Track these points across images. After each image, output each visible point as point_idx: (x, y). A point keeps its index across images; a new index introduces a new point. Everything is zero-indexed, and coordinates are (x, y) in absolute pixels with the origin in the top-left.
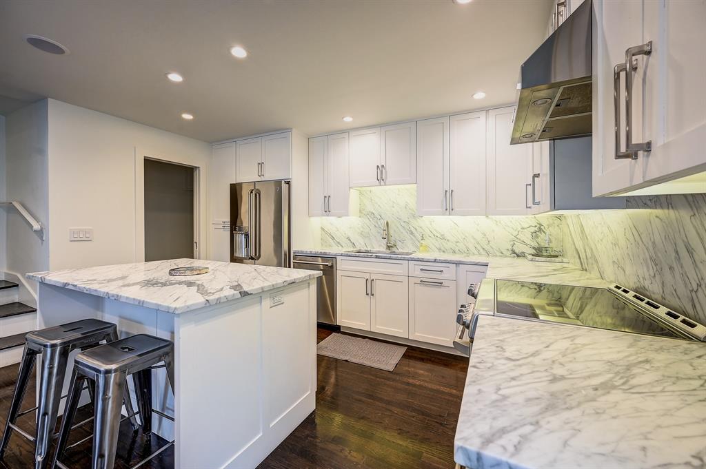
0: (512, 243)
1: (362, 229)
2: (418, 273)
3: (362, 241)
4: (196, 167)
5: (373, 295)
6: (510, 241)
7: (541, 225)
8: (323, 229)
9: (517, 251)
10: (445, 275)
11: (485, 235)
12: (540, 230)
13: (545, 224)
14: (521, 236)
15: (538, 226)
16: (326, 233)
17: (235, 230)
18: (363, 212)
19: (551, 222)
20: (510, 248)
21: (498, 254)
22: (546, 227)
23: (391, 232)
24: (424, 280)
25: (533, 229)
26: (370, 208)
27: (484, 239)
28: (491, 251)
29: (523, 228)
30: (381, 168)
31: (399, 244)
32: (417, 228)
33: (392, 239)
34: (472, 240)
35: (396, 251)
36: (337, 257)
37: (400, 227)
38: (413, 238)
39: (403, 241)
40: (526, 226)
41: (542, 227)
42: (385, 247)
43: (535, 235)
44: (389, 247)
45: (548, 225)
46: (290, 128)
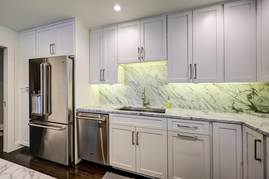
0: (233, 102)
1: (126, 93)
2: (175, 128)
3: (126, 100)
4: (5, 48)
5: (137, 144)
6: (231, 101)
7: (254, 89)
8: (100, 92)
9: (236, 108)
10: (200, 131)
11: (213, 97)
12: (254, 93)
13: (257, 89)
14: (239, 98)
15: (252, 90)
16: (103, 95)
17: (32, 94)
18: (127, 81)
19: (262, 87)
20: (231, 105)
21: (223, 109)
22: (258, 91)
23: (146, 94)
24: (181, 134)
25: (248, 93)
26: (131, 79)
27: (212, 99)
28: (217, 107)
29: (240, 92)
30: (141, 50)
31: (151, 102)
32: (164, 91)
33: (146, 99)
34: (203, 100)
35: (150, 107)
36: (109, 114)
37: (152, 92)
38: (161, 98)
39: (154, 101)
40: (242, 90)
41: (255, 91)
42: (142, 104)
43: (249, 97)
44: (145, 105)
45: (260, 90)
46: (73, 18)
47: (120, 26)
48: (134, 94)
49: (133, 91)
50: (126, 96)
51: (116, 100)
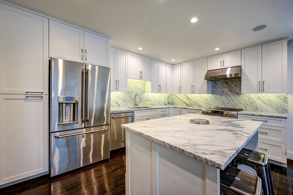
1: (123, 98)
9: (165, 104)
10: (167, 112)
21: (162, 104)
24: (162, 115)
29: (166, 97)
30: (141, 73)
32: (143, 97)
43: (168, 99)
46: (110, 38)
47: (129, 53)
48: (129, 99)
49: (128, 97)
50: (123, 100)
51: (116, 103)
